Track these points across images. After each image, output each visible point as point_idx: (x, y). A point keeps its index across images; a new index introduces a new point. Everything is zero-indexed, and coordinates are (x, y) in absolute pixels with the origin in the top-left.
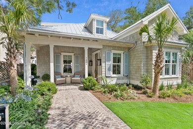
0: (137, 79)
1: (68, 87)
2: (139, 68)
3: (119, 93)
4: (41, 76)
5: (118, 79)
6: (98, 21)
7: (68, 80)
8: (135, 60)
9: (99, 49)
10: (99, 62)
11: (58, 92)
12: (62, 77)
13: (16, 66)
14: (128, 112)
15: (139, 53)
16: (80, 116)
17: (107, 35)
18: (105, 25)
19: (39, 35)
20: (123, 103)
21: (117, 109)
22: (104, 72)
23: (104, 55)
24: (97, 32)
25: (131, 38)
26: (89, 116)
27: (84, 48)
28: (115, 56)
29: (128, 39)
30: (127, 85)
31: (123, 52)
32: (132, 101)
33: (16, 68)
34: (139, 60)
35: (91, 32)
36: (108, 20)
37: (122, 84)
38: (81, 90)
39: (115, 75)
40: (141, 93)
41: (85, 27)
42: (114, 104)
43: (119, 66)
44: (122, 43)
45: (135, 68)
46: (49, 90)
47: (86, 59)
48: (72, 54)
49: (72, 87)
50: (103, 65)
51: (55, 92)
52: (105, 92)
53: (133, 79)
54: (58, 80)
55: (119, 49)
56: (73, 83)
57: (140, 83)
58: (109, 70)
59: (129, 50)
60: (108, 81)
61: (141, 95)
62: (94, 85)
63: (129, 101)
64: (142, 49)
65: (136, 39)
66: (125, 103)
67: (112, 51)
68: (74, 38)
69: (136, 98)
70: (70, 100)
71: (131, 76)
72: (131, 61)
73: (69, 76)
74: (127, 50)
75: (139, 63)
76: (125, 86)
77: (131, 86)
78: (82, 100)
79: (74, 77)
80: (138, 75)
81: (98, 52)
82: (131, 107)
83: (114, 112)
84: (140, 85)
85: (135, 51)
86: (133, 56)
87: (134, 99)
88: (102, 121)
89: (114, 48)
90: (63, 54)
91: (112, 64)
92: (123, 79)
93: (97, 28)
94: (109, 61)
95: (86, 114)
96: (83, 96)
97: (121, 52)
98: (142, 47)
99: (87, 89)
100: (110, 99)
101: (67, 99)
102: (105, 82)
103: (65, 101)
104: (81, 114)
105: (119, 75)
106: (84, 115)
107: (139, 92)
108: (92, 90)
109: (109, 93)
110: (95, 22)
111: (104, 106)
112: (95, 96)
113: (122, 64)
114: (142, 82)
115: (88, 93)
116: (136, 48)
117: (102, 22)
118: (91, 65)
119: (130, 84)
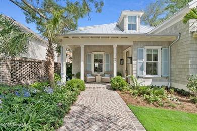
0: (183, 82)
1: (96, 85)
2: (186, 67)
3: (151, 96)
4: (75, 74)
5: (154, 80)
6: (130, 17)
7: (98, 78)
8: (178, 57)
9: (130, 46)
10: (129, 60)
11: (86, 89)
12: (93, 75)
13: (53, 64)
14: (161, 123)
15: (185, 47)
16: (98, 117)
17: (141, 31)
18: (138, 20)
19: (73, 37)
20: (156, 111)
21: (144, 116)
22: (136, 72)
23: (135, 53)
24: (129, 29)
25: (173, 29)
26: (107, 119)
27: (112, 46)
28: (149, 53)
29: (168, 32)
30: (167, 88)
31: (161, 47)
32: (170, 109)
33: (53, 66)
34: (185, 57)
35: (122, 30)
36: (142, 14)
37: (158, 87)
38: (109, 89)
39: (149, 76)
40: (188, 102)
41: (117, 26)
42: (142, 110)
43: (155, 65)
44: (159, 37)
45: (179, 67)
46: (78, 86)
47: (114, 57)
48: (103, 53)
49: (101, 85)
50: (134, 63)
51: (83, 89)
52: (134, 94)
53: (176, 81)
54: (88, 78)
55: (155, 44)
56: (102, 82)
57: (188, 87)
58: (142, 69)
59: (169, 45)
60: (139, 82)
61: (187, 104)
62: (123, 86)
63: (166, 109)
64: (189, 42)
65: (180, 29)
66: (158, 111)
67: (146, 47)
68: (102, 37)
69: (178, 107)
70: (95, 98)
71: (173, 78)
72: (173, 58)
73: (99, 74)
74: (166, 45)
75: (185, 60)
76: (163, 89)
77: (172, 90)
78: (107, 100)
79: (104, 76)
80: (183, 76)
81: (129, 49)
82: (167, 117)
83: (141, 119)
84: (187, 90)
85: (179, 45)
86: (176, 52)
87: (174, 107)
88: (120, 128)
89: (148, 43)
90: (94, 53)
91: (146, 62)
92: (160, 80)
93: (129, 24)
94: (141, 58)
95: (105, 116)
96: (109, 95)
97: (159, 48)
98: (190, 39)
99: (114, 89)
100: (139, 102)
101: (92, 97)
102: (135, 83)
103: (89, 99)
104: (100, 115)
105: (155, 76)
106: (103, 116)
107: (184, 99)
108: (121, 90)
109: (139, 95)
110: (127, 19)
111: (129, 110)
112: (122, 97)
113: (159, 63)
114: (191, 86)
115: (115, 93)
116: (180, 42)
117: (135, 17)
118: (122, 63)
119: (171, 87)
